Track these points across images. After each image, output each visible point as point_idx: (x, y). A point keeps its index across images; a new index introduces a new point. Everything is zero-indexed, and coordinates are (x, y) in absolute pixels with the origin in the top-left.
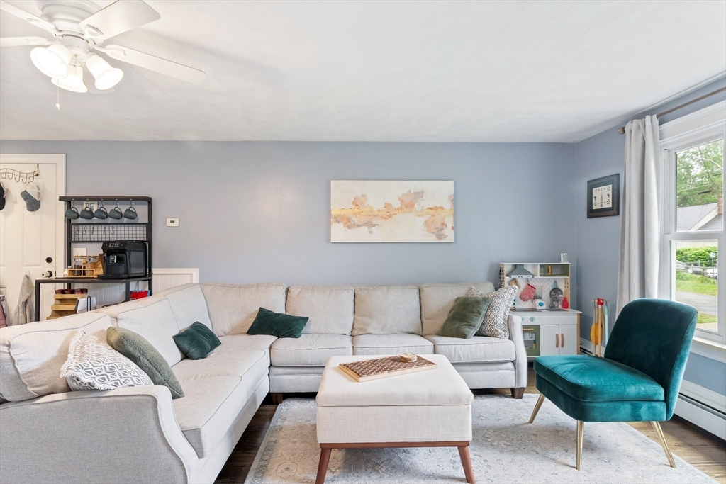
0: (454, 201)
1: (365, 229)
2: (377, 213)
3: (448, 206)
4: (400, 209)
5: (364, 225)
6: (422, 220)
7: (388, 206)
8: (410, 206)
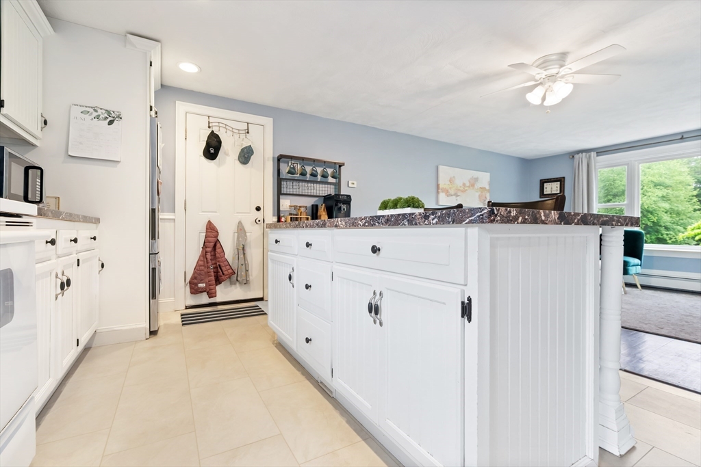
0: (490, 184)
1: (454, 197)
2: (459, 188)
3: (487, 188)
4: (469, 187)
5: (454, 195)
6: (477, 194)
7: (464, 184)
8: (473, 185)
